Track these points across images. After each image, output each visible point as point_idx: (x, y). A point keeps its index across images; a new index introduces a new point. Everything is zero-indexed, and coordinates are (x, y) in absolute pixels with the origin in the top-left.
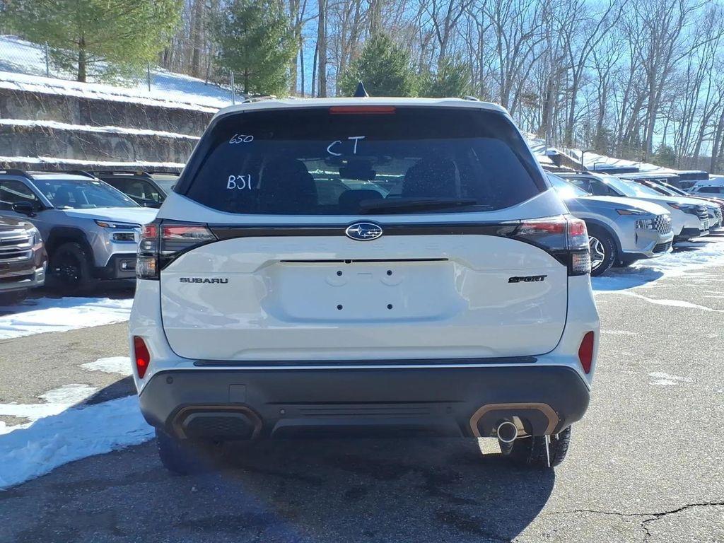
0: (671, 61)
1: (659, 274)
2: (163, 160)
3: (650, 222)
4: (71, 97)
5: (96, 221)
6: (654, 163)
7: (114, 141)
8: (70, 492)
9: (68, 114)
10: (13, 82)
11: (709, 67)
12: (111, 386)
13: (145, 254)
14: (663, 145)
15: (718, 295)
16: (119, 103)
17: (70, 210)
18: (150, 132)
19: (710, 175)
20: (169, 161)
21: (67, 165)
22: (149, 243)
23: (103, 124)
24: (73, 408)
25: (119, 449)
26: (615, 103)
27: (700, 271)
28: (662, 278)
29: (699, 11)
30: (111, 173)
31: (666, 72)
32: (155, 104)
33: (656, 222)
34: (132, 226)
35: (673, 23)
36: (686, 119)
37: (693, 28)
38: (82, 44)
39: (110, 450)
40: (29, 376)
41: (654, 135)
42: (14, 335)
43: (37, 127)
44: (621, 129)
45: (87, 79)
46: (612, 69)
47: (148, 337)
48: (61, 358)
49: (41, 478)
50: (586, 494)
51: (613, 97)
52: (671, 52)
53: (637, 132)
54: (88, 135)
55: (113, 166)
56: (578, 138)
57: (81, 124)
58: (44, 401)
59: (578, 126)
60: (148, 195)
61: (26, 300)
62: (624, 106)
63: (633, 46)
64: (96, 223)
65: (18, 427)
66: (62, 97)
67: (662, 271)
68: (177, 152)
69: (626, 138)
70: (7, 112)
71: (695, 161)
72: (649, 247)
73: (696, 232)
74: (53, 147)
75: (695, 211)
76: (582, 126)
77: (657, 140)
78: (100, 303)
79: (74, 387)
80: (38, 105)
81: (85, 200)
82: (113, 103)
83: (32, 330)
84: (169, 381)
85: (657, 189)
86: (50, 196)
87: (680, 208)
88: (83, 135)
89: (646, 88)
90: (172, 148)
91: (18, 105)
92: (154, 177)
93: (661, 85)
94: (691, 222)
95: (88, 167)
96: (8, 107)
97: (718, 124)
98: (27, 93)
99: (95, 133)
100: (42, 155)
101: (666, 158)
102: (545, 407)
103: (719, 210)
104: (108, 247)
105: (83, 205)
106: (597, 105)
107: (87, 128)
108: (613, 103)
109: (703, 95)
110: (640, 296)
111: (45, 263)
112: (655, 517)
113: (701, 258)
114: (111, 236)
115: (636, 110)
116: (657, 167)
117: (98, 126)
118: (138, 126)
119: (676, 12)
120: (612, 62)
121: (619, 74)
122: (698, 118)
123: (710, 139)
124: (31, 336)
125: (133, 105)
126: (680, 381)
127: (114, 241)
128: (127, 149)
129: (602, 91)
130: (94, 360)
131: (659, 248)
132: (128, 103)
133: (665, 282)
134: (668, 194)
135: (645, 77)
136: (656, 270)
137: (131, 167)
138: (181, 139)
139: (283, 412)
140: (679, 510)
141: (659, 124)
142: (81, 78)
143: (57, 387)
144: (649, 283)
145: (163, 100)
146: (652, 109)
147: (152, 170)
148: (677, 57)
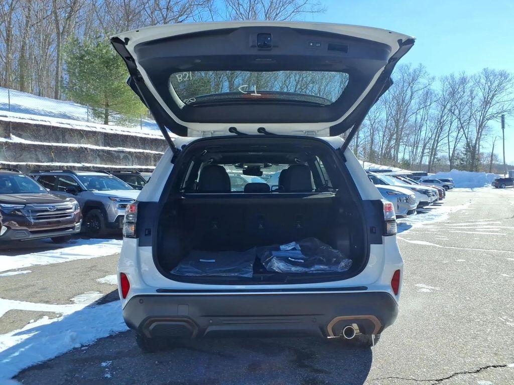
0: (407, 117)
1: (410, 226)
2: (147, 165)
3: (405, 198)
4: (100, 132)
5: (110, 198)
6: (400, 167)
7: (122, 155)
8: (82, 365)
9: (98, 141)
10: (69, 124)
11: (426, 119)
12: (112, 292)
13: (129, 223)
14: (403, 158)
15: (444, 238)
16: (125, 135)
17: (96, 191)
18: (141, 151)
19: (428, 174)
20: (151, 165)
21: (97, 167)
22: (131, 215)
23: (116, 146)
24: (89, 307)
25: (114, 334)
26: (378, 137)
27: (431, 224)
28: (411, 229)
29: (420, 92)
30: (120, 172)
31: (404, 122)
32: (144, 136)
33: (408, 199)
34: (128, 200)
35: (408, 97)
36: (415, 145)
37: (418, 100)
38: (107, 105)
39: (108, 335)
40: (66, 287)
41: (399, 153)
42: (61, 261)
43: (82, 148)
44: (382, 150)
45: (109, 123)
46: (376, 121)
47: (129, 274)
48: (86, 275)
49: (65, 355)
50: (392, 365)
51: (378, 134)
52: (407, 112)
53: (390, 151)
54: (108, 152)
55: (120, 168)
56: (360, 155)
57: (104, 146)
58: (72, 302)
59: (360, 149)
60: (139, 183)
61: (70, 240)
62: (383, 139)
63: (387, 109)
64: (110, 199)
65: (55, 320)
66: (95, 132)
67: (411, 225)
68: (155, 161)
69: (385, 155)
70: (65, 140)
71: (420, 166)
72: (405, 212)
73: (427, 203)
74: (89, 158)
75: (425, 192)
76: (362, 149)
77: (400, 156)
78: (110, 242)
79: (91, 293)
80: (82, 136)
81: (104, 186)
82: (122, 135)
83: (71, 258)
84: (141, 302)
85: (404, 181)
86: (86, 184)
87: (418, 191)
88: (105, 152)
89: (394, 130)
90: (153, 159)
91: (71, 136)
92: (142, 174)
93: (402, 128)
94: (424, 198)
95: (107, 169)
96: (66, 137)
97: (431, 148)
98: (76, 130)
99: (111, 151)
100: (83, 162)
101: (406, 165)
102: (372, 318)
103: (437, 192)
104: (115, 211)
105: (103, 189)
106: (370, 139)
107: (108, 148)
108: (377, 137)
109: (423, 133)
110: (403, 239)
111: (81, 220)
112: (437, 382)
113: (431, 217)
114: (117, 205)
115: (389, 141)
116: (400, 169)
117: (113, 147)
118: (135, 147)
119: (409, 93)
120: (377, 117)
121: (380, 123)
122: (421, 145)
123: (427, 156)
124: (70, 261)
125: (132, 137)
126: (433, 289)
127: (119, 208)
128: (129, 160)
129: (372, 131)
130: (104, 276)
131: (410, 213)
132: (130, 136)
133: (414, 230)
134: (410, 184)
135: (394, 124)
136: (408, 224)
137: (130, 169)
138: (157, 154)
139: (211, 321)
140: (451, 377)
141: (401, 148)
142: (106, 123)
143: (82, 293)
144: (405, 231)
145: (148, 134)
146: (398, 141)
147: (141, 170)
148: (409, 115)
